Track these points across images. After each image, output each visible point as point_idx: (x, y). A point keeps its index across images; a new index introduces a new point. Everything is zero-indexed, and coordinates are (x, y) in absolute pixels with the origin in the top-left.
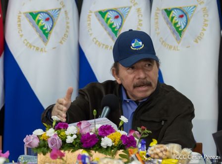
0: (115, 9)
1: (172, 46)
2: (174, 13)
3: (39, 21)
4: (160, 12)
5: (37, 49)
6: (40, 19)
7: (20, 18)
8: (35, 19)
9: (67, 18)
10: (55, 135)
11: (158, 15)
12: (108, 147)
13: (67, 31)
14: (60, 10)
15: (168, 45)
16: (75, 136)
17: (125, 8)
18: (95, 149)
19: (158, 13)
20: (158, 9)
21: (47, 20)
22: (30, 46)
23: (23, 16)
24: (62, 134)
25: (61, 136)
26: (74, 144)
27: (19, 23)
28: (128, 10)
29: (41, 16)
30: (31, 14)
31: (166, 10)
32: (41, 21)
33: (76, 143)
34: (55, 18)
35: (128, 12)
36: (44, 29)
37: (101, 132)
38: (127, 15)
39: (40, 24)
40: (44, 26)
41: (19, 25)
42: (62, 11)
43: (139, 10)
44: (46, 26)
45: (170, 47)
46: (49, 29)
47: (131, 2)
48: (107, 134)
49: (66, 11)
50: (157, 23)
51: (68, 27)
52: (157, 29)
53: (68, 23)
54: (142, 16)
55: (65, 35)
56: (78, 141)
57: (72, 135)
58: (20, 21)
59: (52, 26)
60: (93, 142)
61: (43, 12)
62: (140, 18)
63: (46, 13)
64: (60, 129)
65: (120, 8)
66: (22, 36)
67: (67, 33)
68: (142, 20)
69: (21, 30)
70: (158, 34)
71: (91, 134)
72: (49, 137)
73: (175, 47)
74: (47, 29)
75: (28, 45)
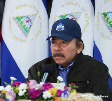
0: (71, 14)
1: (108, 37)
2: (109, 15)
3: (22, 22)
4: (100, 15)
5: (21, 40)
6: (23, 21)
7: (10, 21)
8: (20, 22)
9: (41, 20)
10: (11, 90)
11: (99, 17)
12: (48, 98)
13: (40, 29)
14: (36, 15)
15: (105, 36)
16: (25, 91)
17: (78, 13)
18: (39, 99)
19: (99, 16)
20: (99, 13)
21: (28, 21)
22: (17, 39)
23: (12, 20)
24: (16, 89)
25: (16, 91)
26: (24, 96)
27: (10, 24)
28: (80, 14)
29: (23, 19)
30: (17, 18)
31: (104, 14)
32: (24, 23)
33: (26, 96)
34: (32, 20)
35: (80, 16)
36: (25, 27)
37: (43, 88)
38: (79, 17)
39: (23, 24)
40: (25, 26)
41: (10, 26)
42: (37, 16)
43: (86, 14)
44: (26, 26)
45: (107, 38)
46: (29, 28)
47: (81, 9)
48: (47, 89)
49: (40, 16)
50: (98, 22)
51: (41, 26)
52: (98, 26)
53: (41, 24)
54: (88, 18)
55: (39, 31)
56: (28, 94)
57: (23, 90)
58: (10, 23)
59: (31, 25)
60: (38, 95)
61: (25, 17)
62: (88, 19)
63: (26, 17)
64: (15, 86)
65: (74, 13)
66: (11, 32)
67: (40, 30)
68: (88, 21)
69: (11, 29)
70: (99, 29)
71: (36, 89)
72: (7, 92)
73: (109, 37)
74: (28, 27)
75: (16, 38)
